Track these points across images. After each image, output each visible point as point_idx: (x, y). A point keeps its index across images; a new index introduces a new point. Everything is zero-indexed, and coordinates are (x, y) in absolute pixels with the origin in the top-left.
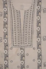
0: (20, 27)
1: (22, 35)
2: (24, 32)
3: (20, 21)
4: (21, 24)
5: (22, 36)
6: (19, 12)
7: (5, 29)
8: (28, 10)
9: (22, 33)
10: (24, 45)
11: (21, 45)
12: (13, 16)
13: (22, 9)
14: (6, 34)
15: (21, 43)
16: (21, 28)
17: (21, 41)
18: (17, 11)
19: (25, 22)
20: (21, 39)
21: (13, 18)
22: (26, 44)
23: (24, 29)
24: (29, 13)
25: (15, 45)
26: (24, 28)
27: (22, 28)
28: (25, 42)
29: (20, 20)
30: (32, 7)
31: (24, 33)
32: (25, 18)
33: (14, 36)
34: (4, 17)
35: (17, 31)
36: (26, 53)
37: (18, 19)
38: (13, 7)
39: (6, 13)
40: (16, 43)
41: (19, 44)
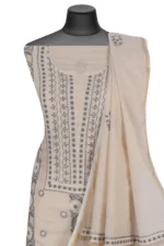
0: (71, 127)
1: (78, 154)
2: (84, 143)
3: (72, 108)
4: (73, 118)
6: (68, 79)
11: (73, 186)
12: (48, 94)
15: (73, 179)
16: (73, 129)
17: (73, 174)
18: (62, 75)
19: (87, 112)
20: (74, 166)
23: (84, 133)
25: (53, 183)
26: (83, 130)
29: (72, 103)
31: (83, 149)
32: (89, 96)
35: (61, 140)
37: (63, 99)
38: (50, 64)
40: (56, 179)
41: (66, 181)
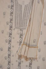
4: (21, 14)
5: (22, 22)
6: (21, 6)
7: (11, 16)
8: (27, 5)
9: (22, 20)
10: (23, 28)
11: (21, 28)
12: (17, 8)
13: (24, 4)
14: (11, 20)
17: (21, 25)
18: (20, 5)
19: (24, 13)
21: (17, 10)
22: (24, 27)
23: (24, 17)
24: (28, 6)
25: (17, 27)
27: (22, 17)
28: (24, 26)
29: (22, 11)
30: (30, 2)
32: (25, 10)
33: (17, 21)
34: (11, 9)
35: (19, 18)
36: (23, 33)
37: (20, 10)
38: (17, 2)
39: (12, 6)
40: (17, 26)
41: (19, 27)
